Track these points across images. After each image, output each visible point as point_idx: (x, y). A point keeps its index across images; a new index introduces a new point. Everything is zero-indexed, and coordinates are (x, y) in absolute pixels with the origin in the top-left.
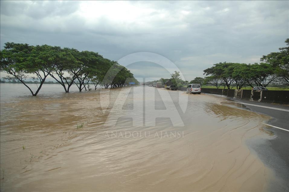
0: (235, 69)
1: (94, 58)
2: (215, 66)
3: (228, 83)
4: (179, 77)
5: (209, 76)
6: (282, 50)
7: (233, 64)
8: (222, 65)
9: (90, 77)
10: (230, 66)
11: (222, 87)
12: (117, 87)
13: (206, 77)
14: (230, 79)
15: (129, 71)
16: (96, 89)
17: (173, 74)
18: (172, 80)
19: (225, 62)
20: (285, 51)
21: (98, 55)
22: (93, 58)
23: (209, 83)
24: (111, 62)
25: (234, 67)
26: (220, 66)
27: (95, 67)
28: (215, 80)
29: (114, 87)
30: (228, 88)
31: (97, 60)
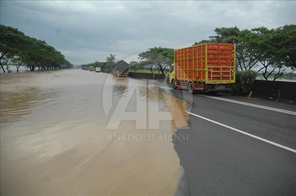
0: (169, 55)
1: (12, 34)
2: (150, 50)
3: (163, 68)
4: (114, 60)
5: (144, 61)
6: (211, 39)
7: (168, 49)
8: (157, 50)
9: (9, 57)
10: (164, 51)
11: (156, 72)
12: (45, 69)
13: (141, 62)
14: (165, 64)
15: (60, 52)
16: (18, 71)
17: (108, 57)
18: (107, 64)
19: (160, 47)
20: (214, 39)
21: (18, 32)
22: (10, 34)
23: (143, 67)
24: (38, 41)
25: (169, 52)
26: (154, 50)
27: (14, 45)
28: (150, 65)
29: (42, 69)
30: (162, 73)
31: (17, 38)
